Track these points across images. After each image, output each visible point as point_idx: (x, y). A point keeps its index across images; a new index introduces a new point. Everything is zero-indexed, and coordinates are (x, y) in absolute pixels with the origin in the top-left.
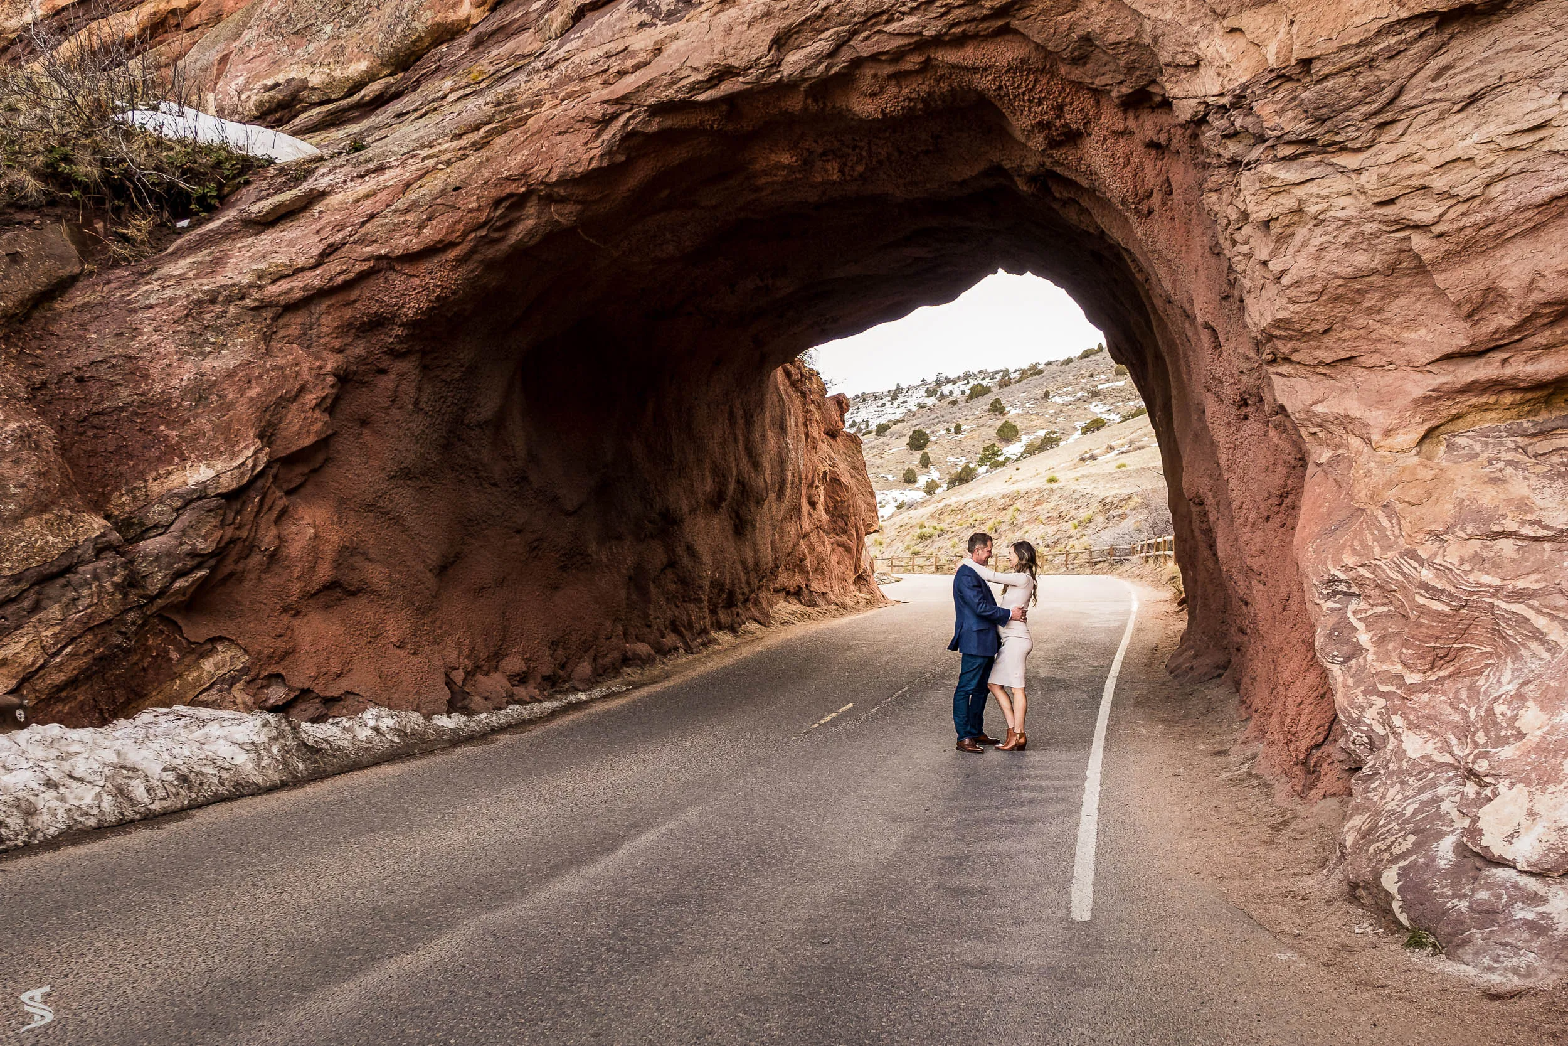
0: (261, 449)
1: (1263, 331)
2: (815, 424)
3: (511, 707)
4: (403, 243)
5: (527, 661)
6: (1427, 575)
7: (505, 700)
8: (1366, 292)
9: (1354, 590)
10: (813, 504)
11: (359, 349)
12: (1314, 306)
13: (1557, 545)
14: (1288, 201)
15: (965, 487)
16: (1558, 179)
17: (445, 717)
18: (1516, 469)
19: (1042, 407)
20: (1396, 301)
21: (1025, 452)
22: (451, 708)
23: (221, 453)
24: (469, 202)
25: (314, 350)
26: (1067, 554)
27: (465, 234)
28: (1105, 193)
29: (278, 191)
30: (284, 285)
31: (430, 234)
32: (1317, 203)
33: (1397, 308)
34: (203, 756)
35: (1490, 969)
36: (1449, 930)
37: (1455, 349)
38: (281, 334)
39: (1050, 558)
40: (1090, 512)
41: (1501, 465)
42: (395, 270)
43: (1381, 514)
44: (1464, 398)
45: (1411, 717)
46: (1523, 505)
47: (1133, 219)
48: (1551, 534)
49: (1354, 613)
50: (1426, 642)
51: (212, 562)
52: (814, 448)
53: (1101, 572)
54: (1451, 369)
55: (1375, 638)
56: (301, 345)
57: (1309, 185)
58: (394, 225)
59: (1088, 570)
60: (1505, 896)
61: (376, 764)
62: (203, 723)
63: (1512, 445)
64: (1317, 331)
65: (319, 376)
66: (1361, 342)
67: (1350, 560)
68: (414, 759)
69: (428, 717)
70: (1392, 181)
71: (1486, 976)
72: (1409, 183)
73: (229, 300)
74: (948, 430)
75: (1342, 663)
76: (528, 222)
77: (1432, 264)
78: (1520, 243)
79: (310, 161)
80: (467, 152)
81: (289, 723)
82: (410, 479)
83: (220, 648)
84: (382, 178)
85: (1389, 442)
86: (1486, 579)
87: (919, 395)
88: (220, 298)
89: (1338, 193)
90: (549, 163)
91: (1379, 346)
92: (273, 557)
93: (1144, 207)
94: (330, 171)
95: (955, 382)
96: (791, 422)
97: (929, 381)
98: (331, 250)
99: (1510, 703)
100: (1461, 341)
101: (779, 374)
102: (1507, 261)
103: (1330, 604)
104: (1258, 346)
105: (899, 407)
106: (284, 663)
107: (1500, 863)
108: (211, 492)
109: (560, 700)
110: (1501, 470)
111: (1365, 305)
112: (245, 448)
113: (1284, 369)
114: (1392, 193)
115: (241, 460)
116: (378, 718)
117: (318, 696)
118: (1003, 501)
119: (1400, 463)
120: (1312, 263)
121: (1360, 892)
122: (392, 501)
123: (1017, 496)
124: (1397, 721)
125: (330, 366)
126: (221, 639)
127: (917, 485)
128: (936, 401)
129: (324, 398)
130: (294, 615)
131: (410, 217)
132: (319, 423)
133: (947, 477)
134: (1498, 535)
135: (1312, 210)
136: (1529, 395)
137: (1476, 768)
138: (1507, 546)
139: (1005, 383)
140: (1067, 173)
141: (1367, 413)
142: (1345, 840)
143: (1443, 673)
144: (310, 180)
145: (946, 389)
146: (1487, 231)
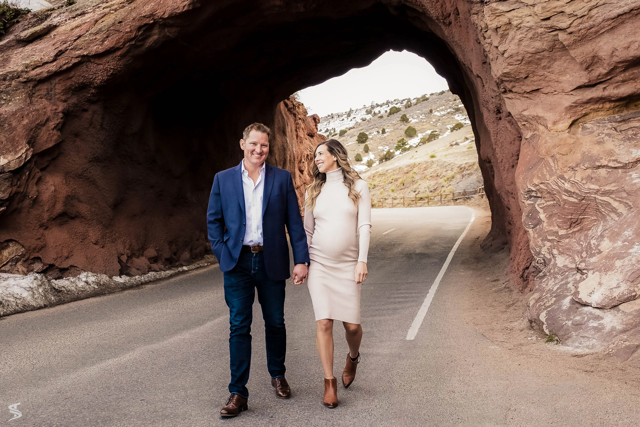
0: (29, 149)
1: (499, 78)
2: (301, 130)
3: (150, 273)
4: (95, 49)
5: (157, 251)
6: (567, 186)
7: (147, 270)
8: (542, 59)
9: (539, 195)
10: (302, 172)
11: (74, 100)
12: (519, 66)
13: (624, 170)
14: (504, 20)
15: (388, 162)
16: (620, 7)
17: (118, 277)
18: (610, 137)
19: (428, 117)
20: (556, 63)
21: (420, 142)
22: (121, 274)
23: (10, 152)
24: (126, 29)
25: (52, 101)
26: (441, 195)
27: (124, 44)
28: (429, 15)
29: (33, 26)
30: (38, 71)
31: (108, 44)
32: (517, 20)
33: (557, 66)
34: (8, 293)
35: (577, 347)
36: (563, 333)
37: (582, 84)
38: (36, 94)
39: (432, 198)
40: (453, 173)
41: (604, 135)
42: (91, 62)
43: (550, 160)
44: (588, 106)
45: (560, 249)
46: (610, 153)
47: (443, 27)
48: (622, 165)
49: (538, 205)
50: (567, 216)
51: (7, 203)
52: (301, 142)
53: (459, 204)
54: (581, 93)
55: (547, 216)
56: (47, 99)
57: (512, 12)
58: (91, 41)
59: (452, 203)
60: (586, 318)
61: (87, 297)
62: (6, 279)
63: (610, 127)
64: (522, 78)
65: (55, 113)
66: (541, 82)
67: (536, 181)
68: (105, 296)
69: (111, 277)
70: (548, 9)
71: (575, 350)
72: (555, 10)
73: (12, 79)
74: (378, 132)
75: (533, 228)
76: (155, 37)
77: (568, 46)
78: (607, 36)
79: (48, 10)
80: (124, 4)
81: (47, 278)
82: (99, 162)
83: (11, 245)
84: (84, 18)
85: (556, 127)
86: (593, 186)
87: (362, 114)
88: (8, 78)
89: (526, 15)
90: (164, 9)
91: (550, 83)
92: (35, 201)
93: (447, 21)
94: (58, 15)
95: (381, 106)
96: (288, 129)
97: (367, 106)
98: (60, 53)
99: (597, 239)
100: (584, 80)
101: (282, 104)
102: (601, 44)
103: (529, 202)
104: (498, 85)
105: (351, 120)
106: (41, 252)
107: (586, 305)
108: (6, 170)
109: (175, 270)
110: (603, 138)
111: (542, 65)
112: (21, 149)
113: (510, 95)
114: (548, 15)
115: (20, 155)
116: (87, 277)
117: (57, 268)
118: (407, 168)
119: (560, 136)
120: (517, 47)
121: (534, 324)
122: (90, 173)
123: (414, 166)
124: (555, 252)
125: (60, 109)
126: (11, 240)
127: (362, 162)
128: (371, 117)
129: (58, 124)
130: (45, 229)
131: (98, 37)
132: (55, 136)
133: (379, 157)
134: (599, 167)
135: (515, 23)
136: (617, 104)
137: (580, 266)
138: (603, 172)
139: (408, 106)
140: (411, 6)
141: (546, 114)
142: (530, 304)
143: (575, 230)
144: (49, 20)
145: (376, 110)
146: (591, 30)
